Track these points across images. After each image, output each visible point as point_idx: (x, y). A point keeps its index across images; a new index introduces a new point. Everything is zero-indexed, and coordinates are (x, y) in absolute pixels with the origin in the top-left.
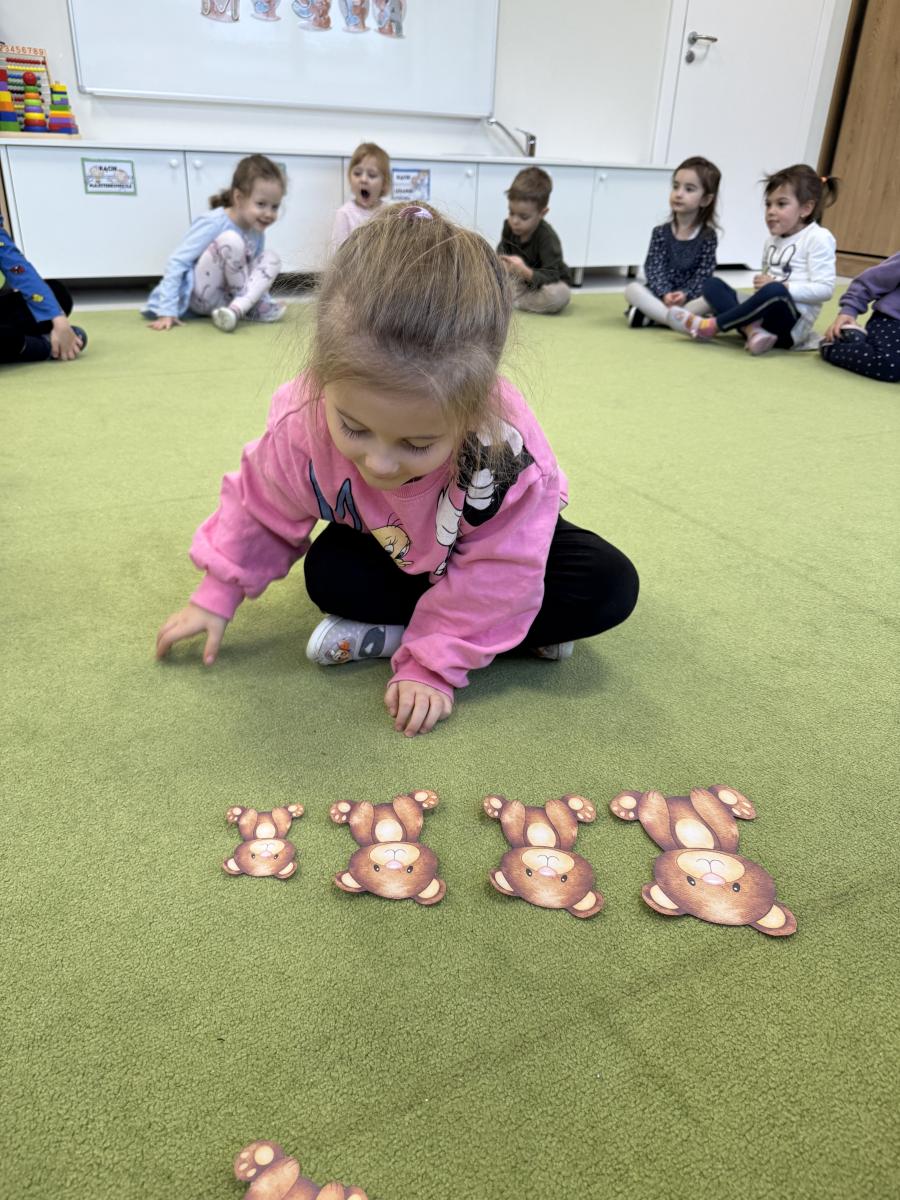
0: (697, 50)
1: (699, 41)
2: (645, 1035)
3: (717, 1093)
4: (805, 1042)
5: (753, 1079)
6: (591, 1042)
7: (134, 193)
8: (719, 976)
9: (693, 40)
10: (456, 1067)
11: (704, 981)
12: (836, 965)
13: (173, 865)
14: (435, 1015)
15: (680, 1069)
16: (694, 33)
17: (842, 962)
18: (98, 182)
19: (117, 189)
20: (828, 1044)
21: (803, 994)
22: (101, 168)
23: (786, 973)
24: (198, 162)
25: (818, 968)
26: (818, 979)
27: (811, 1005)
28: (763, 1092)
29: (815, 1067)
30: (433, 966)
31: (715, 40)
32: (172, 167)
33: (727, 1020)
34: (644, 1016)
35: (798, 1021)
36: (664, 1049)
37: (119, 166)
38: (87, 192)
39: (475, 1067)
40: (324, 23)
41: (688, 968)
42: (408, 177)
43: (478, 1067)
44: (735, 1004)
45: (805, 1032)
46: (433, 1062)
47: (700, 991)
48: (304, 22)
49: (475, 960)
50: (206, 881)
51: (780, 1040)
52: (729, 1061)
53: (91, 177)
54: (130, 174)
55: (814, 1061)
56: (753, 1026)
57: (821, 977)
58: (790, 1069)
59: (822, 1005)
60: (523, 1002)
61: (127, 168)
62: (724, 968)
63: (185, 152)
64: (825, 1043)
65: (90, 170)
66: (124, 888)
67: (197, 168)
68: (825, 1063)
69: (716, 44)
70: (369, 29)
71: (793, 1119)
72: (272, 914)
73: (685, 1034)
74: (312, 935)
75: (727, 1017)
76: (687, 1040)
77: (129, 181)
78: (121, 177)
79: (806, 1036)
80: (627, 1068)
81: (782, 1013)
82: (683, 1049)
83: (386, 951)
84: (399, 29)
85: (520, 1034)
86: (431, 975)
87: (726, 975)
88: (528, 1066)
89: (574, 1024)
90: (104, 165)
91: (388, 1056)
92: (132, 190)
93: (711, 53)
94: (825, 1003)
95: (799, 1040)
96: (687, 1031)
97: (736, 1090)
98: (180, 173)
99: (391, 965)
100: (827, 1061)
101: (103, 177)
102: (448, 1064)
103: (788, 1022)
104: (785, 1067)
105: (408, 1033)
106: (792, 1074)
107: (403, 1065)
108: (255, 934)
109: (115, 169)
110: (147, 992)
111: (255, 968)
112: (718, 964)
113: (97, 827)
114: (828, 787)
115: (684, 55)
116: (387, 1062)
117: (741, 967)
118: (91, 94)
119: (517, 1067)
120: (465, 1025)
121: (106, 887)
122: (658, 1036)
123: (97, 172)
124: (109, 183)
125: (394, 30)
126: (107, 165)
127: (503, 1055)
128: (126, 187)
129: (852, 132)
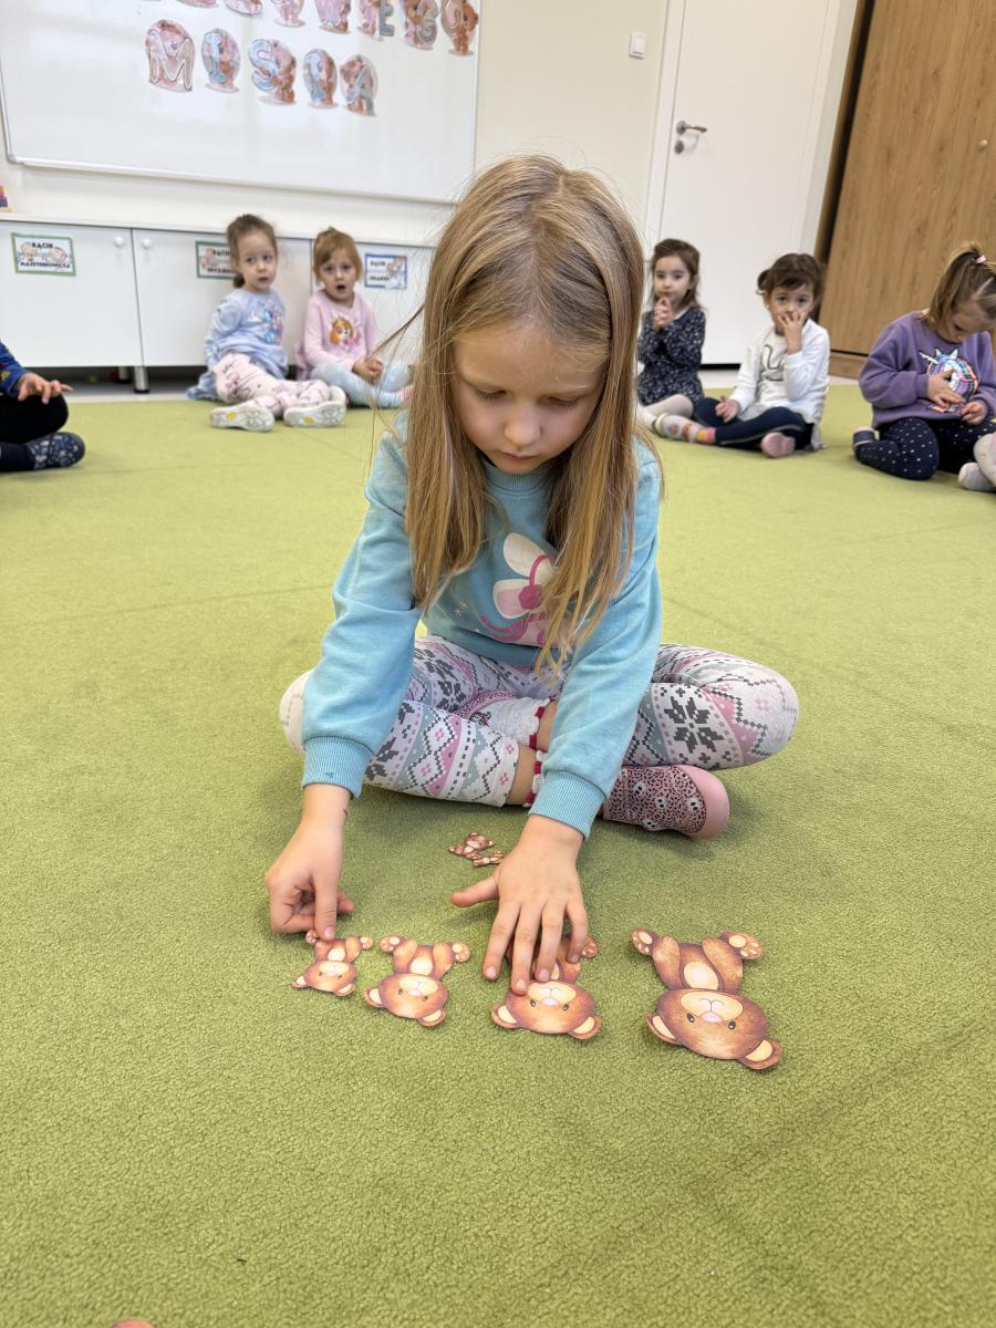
0: (686, 140)
1: (688, 131)
2: (760, 1217)
3: (853, 1284)
4: (944, 1213)
5: (893, 1263)
6: (699, 1231)
7: (73, 274)
8: (834, 1140)
9: (682, 129)
10: (540, 1276)
11: (818, 1147)
12: (963, 1119)
13: (163, 1041)
14: (506, 1210)
15: (807, 1257)
16: (683, 122)
17: (970, 1114)
18: (31, 260)
19: (53, 269)
20: (971, 1213)
21: (933, 1155)
22: (34, 245)
23: (909, 1132)
24: (147, 242)
25: (944, 1124)
26: (946, 1137)
27: (943, 1168)
28: (907, 1279)
29: (961, 1242)
30: (497, 1149)
31: (704, 130)
32: (117, 246)
33: (852, 1192)
34: (755, 1195)
35: (932, 1188)
36: (785, 1234)
37: (55, 243)
38: (17, 271)
39: (562, 1272)
40: (287, 96)
41: (798, 1132)
42: (383, 264)
43: (566, 1273)
44: (858, 1173)
45: (942, 1201)
46: (510, 1270)
47: (815, 1160)
48: (266, 94)
49: (547, 1139)
50: (206, 1059)
51: (915, 1213)
52: (862, 1243)
53: (23, 254)
54: (68, 252)
55: (958, 1235)
56: (883, 1198)
57: (949, 1133)
58: (932, 1247)
59: (955, 1167)
60: (612, 1186)
61: (65, 245)
62: (838, 1130)
63: (131, 229)
64: (967, 1214)
65: (22, 247)
66: (103, 1073)
67: (146, 248)
68: (970, 1237)
69: (705, 134)
70: (336, 105)
71: (947, 1309)
72: (292, 1097)
73: (807, 1213)
74: (345, 1119)
75: (850, 1189)
76: (809, 1220)
77: (68, 260)
78: (58, 255)
79: (944, 1206)
80: (744, 1260)
81: (912, 1181)
82: (807, 1232)
83: (438, 1133)
84: (370, 106)
85: (612, 1227)
86: (496, 1160)
87: (841, 1138)
88: (627, 1266)
89: (675, 1210)
90: (37, 241)
91: (455, 1267)
92: (70, 270)
93: (701, 144)
94: (958, 1164)
95: (937, 1211)
96: (808, 1210)
97: (875, 1278)
98: (126, 252)
99: (446, 1150)
100: (973, 1235)
101: (36, 254)
102: (529, 1271)
103: (922, 1190)
104: (926, 1245)
105: (476, 1235)
106: (936, 1253)
107: (475, 1277)
108: (274, 1122)
109: (51, 246)
110: (141, 1206)
111: (278, 1165)
112: (831, 1125)
113: (64, 999)
114: (918, 913)
115: (673, 144)
116: (455, 1275)
117: (858, 1128)
118: (22, 164)
119: (614, 1270)
120: (544, 1221)
121: (80, 1073)
122: (775, 1218)
123: (30, 249)
124: (44, 261)
125: (365, 107)
126: (41, 241)
127: (595, 1255)
128: (63, 267)
129: (847, 228)
